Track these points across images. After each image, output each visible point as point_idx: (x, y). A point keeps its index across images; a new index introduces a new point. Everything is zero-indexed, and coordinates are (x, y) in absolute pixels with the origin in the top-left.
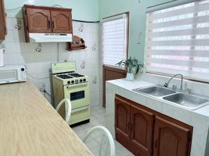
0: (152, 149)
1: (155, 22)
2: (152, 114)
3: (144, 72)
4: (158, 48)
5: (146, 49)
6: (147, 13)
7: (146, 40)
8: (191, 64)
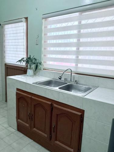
0: (51, 134)
1: (49, 27)
2: (50, 103)
3: (42, 69)
4: (52, 49)
5: (43, 49)
6: (43, 19)
7: (43, 42)
8: (77, 61)
